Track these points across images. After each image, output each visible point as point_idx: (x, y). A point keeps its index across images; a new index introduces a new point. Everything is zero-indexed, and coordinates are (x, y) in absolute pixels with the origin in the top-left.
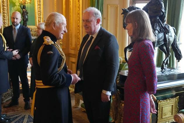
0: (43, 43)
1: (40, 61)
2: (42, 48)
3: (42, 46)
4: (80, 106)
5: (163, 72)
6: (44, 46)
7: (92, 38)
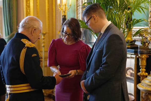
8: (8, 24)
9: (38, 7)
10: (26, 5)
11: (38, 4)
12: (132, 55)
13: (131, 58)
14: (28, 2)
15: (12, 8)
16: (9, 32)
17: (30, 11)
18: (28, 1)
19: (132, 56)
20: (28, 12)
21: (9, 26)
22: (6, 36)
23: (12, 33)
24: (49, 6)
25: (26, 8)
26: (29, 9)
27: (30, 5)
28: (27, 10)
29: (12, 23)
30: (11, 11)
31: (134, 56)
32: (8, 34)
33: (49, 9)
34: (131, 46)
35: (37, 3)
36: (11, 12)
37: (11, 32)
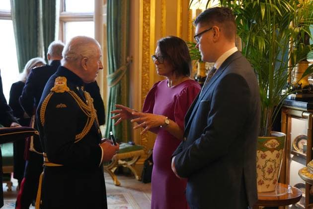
0: (51, 90)
2: (48, 98)
3: (49, 95)
8: (114, 54)
9: (164, 25)
10: (144, 22)
11: (164, 20)
12: (304, 112)
13: (304, 117)
14: (147, 17)
15: (120, 27)
16: (115, 66)
17: (149, 32)
18: (146, 15)
19: (305, 114)
20: (146, 33)
21: (114, 57)
22: (110, 74)
23: (119, 70)
24: (182, 23)
25: (144, 27)
26: (148, 28)
27: (149, 22)
28: (145, 30)
29: (120, 52)
30: (119, 31)
31: (307, 115)
32: (113, 71)
33: (181, 28)
34: (304, 95)
35: (162, 18)
36: (118, 34)
37: (118, 67)
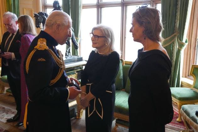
0: (35, 48)
1: (28, 68)
2: (32, 53)
3: (33, 51)
4: (5, 92)
5: (66, 58)
6: (35, 52)
7: (13, 34)
